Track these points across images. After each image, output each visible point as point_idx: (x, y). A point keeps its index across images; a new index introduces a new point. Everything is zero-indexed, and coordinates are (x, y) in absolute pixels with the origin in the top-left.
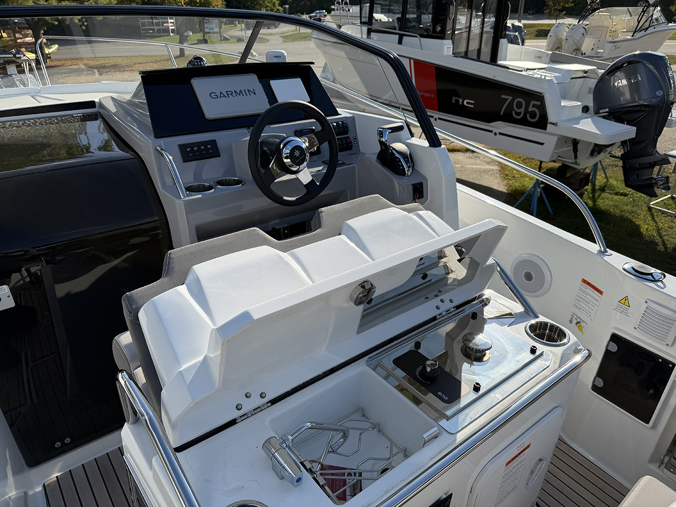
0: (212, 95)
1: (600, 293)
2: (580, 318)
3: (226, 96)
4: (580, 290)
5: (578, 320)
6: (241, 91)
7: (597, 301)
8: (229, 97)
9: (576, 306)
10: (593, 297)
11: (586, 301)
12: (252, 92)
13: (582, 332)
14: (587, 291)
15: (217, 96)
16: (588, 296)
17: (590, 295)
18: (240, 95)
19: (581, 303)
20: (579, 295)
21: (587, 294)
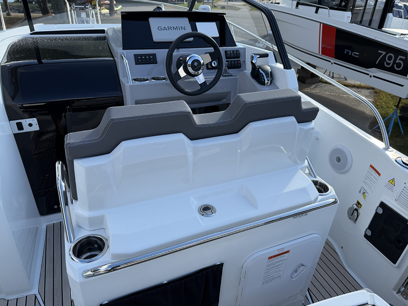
0: (159, 28)
1: (379, 175)
2: (365, 190)
3: (168, 29)
4: (368, 172)
5: (364, 191)
6: (177, 27)
7: (376, 180)
8: (169, 30)
9: (364, 182)
10: (374, 177)
11: (370, 180)
12: (183, 28)
13: (365, 199)
14: (372, 173)
15: (162, 29)
16: (372, 177)
17: (373, 175)
18: (175, 29)
19: (367, 181)
20: (367, 175)
21: (372, 175)
